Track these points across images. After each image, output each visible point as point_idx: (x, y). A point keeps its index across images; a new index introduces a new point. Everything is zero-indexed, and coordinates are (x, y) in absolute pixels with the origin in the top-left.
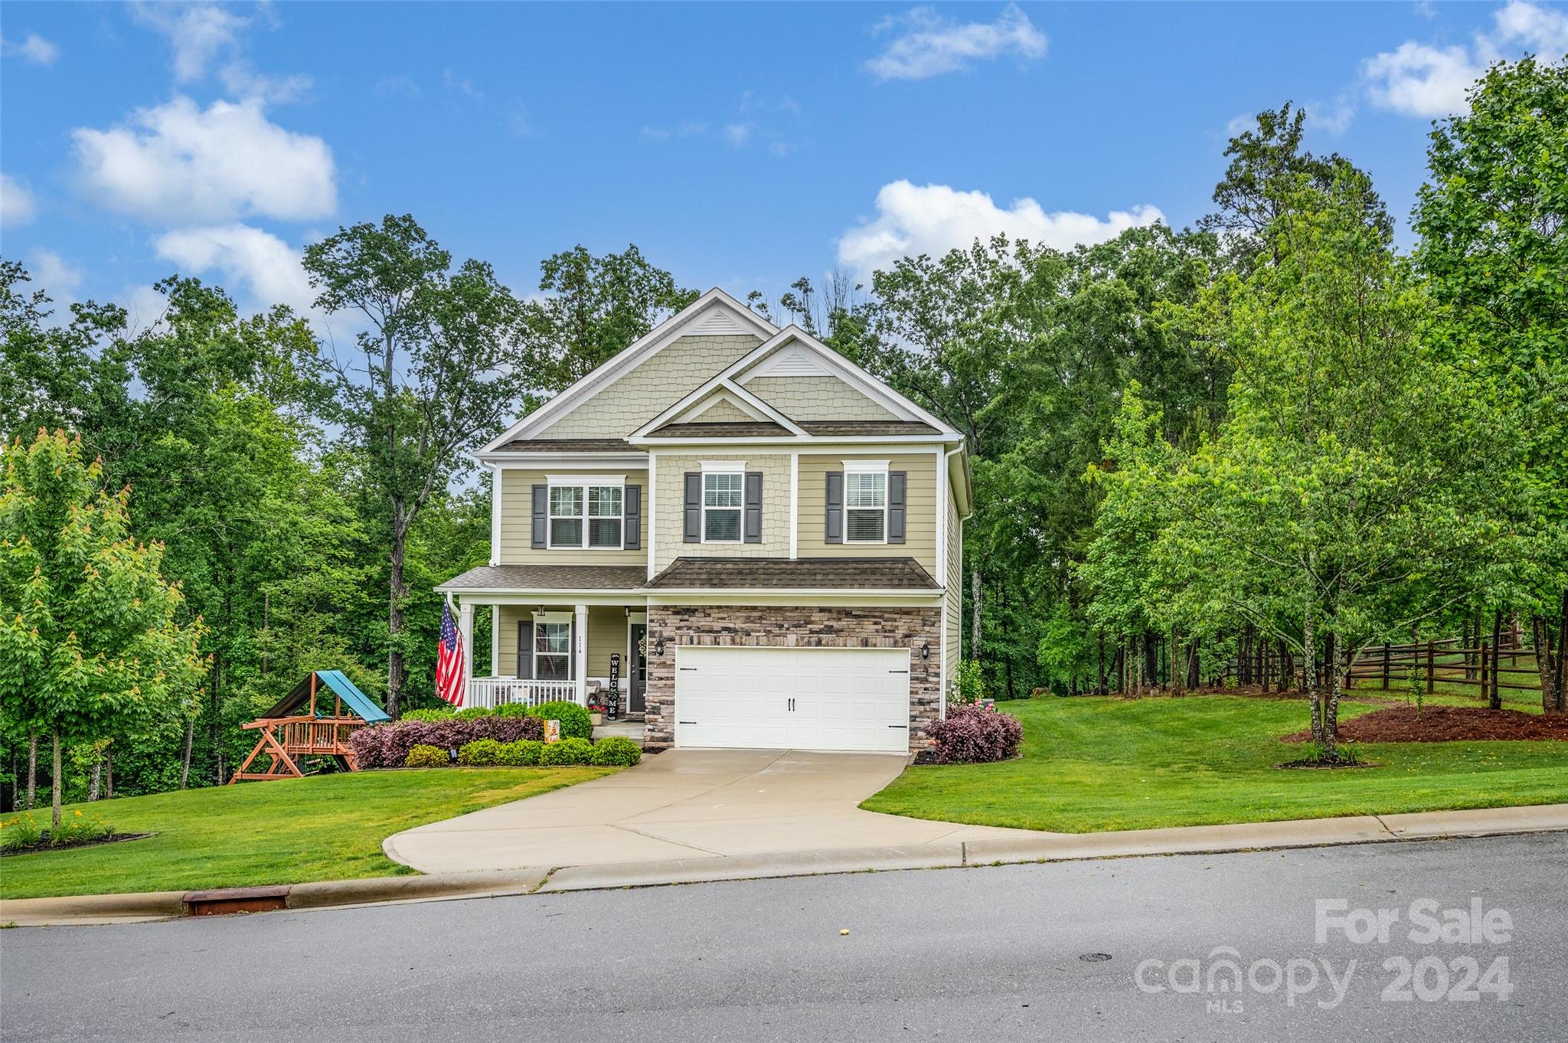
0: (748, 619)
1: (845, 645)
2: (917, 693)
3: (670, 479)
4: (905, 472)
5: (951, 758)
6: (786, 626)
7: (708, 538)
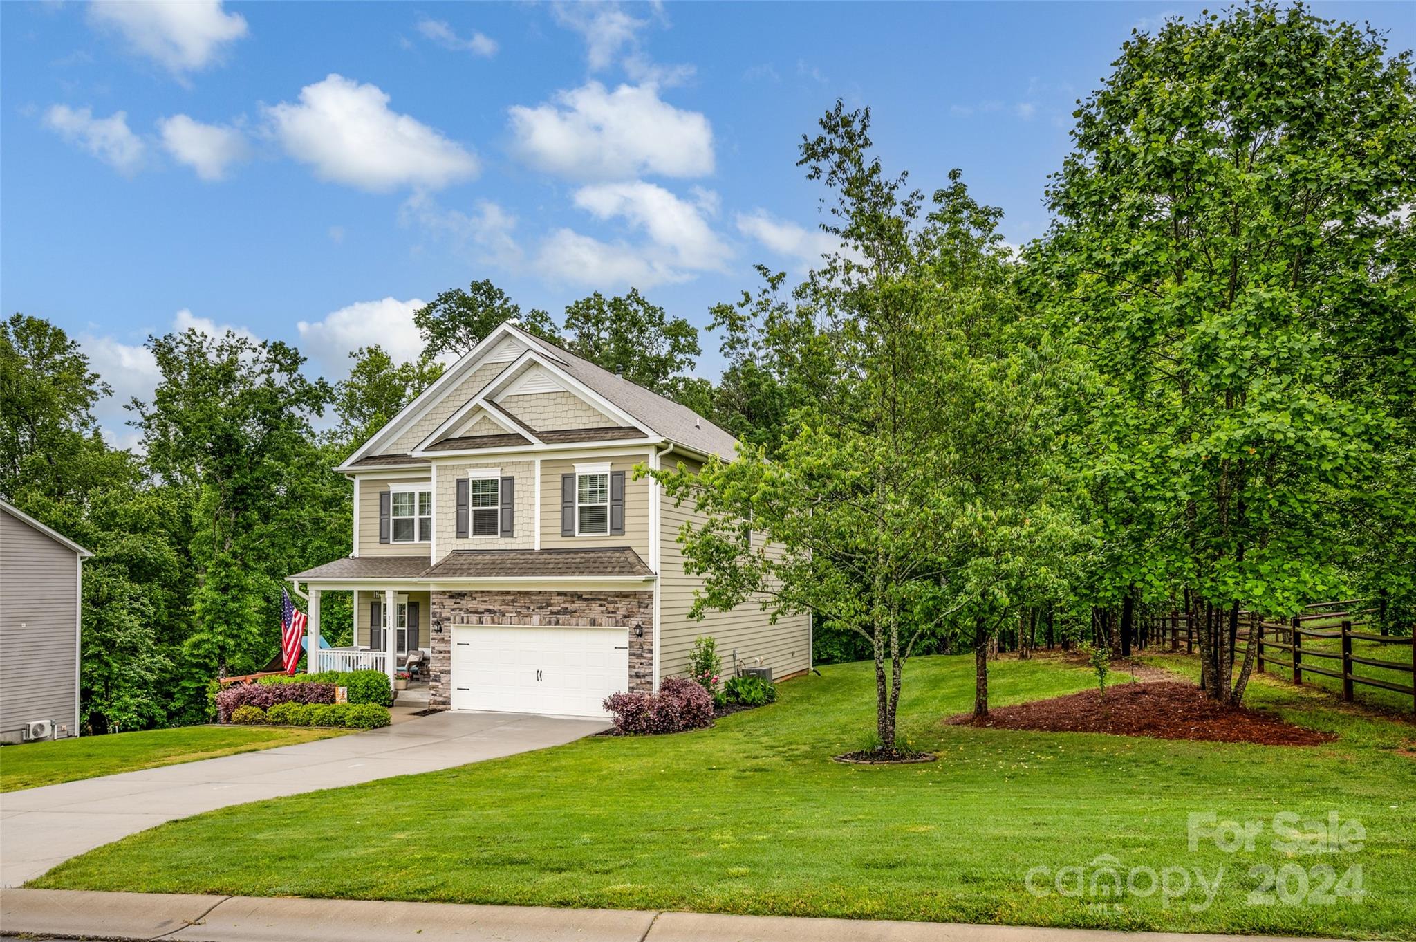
0: (504, 602)
1: (577, 625)
2: (634, 667)
3: (446, 485)
4: (624, 472)
6: (532, 608)
7: (475, 533)
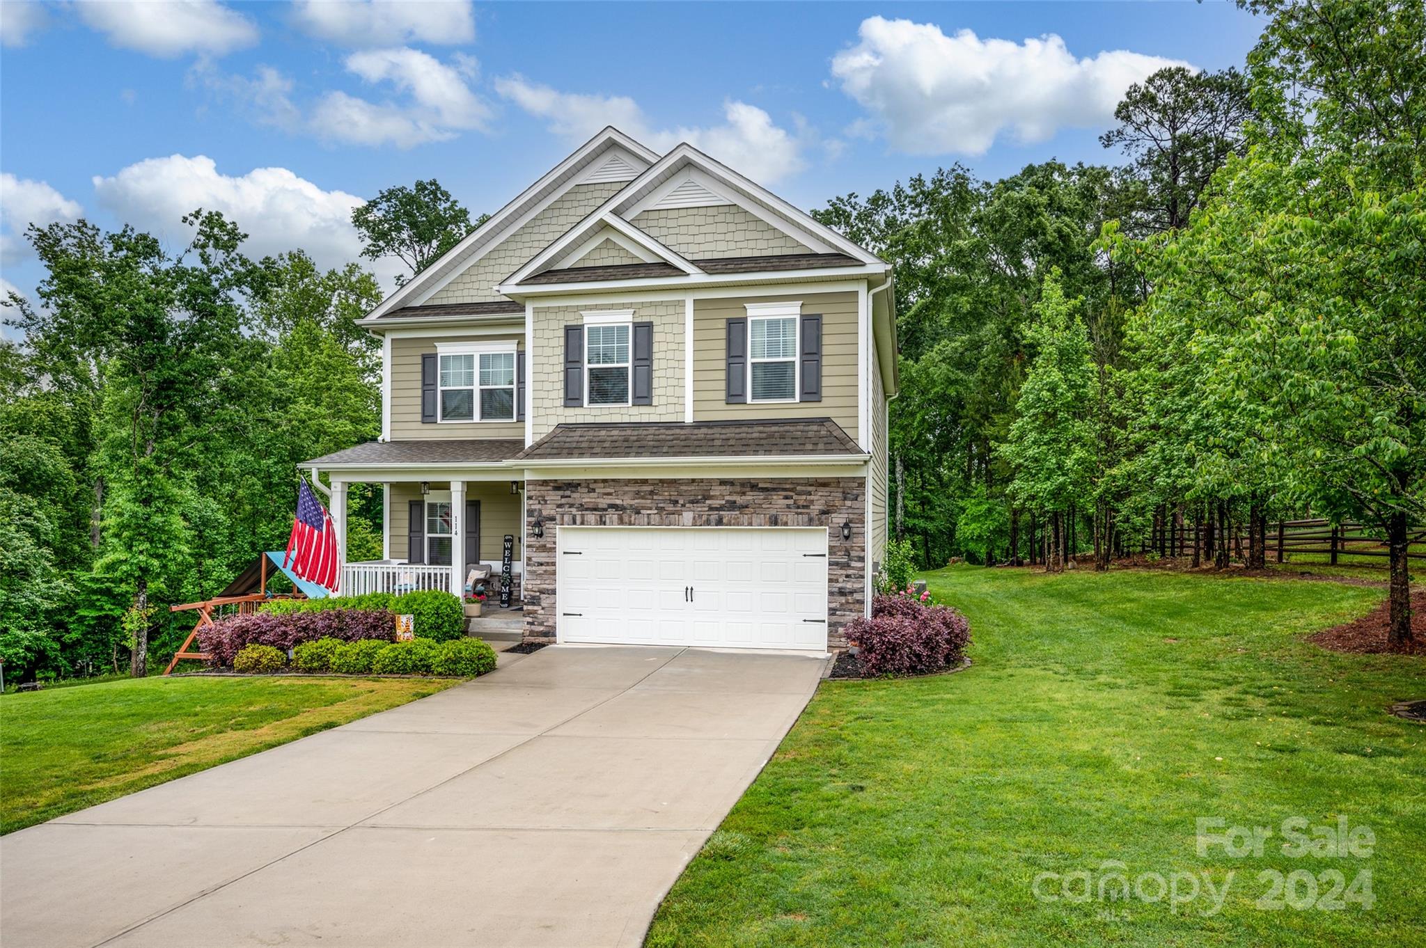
0: (638, 494)
1: (750, 524)
2: (837, 581)
3: (548, 334)
4: (820, 315)
5: (880, 670)
6: (681, 502)
7: (592, 401)
